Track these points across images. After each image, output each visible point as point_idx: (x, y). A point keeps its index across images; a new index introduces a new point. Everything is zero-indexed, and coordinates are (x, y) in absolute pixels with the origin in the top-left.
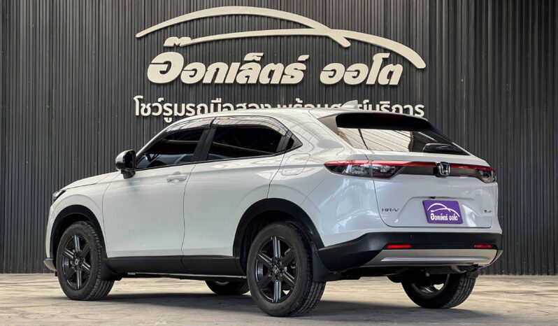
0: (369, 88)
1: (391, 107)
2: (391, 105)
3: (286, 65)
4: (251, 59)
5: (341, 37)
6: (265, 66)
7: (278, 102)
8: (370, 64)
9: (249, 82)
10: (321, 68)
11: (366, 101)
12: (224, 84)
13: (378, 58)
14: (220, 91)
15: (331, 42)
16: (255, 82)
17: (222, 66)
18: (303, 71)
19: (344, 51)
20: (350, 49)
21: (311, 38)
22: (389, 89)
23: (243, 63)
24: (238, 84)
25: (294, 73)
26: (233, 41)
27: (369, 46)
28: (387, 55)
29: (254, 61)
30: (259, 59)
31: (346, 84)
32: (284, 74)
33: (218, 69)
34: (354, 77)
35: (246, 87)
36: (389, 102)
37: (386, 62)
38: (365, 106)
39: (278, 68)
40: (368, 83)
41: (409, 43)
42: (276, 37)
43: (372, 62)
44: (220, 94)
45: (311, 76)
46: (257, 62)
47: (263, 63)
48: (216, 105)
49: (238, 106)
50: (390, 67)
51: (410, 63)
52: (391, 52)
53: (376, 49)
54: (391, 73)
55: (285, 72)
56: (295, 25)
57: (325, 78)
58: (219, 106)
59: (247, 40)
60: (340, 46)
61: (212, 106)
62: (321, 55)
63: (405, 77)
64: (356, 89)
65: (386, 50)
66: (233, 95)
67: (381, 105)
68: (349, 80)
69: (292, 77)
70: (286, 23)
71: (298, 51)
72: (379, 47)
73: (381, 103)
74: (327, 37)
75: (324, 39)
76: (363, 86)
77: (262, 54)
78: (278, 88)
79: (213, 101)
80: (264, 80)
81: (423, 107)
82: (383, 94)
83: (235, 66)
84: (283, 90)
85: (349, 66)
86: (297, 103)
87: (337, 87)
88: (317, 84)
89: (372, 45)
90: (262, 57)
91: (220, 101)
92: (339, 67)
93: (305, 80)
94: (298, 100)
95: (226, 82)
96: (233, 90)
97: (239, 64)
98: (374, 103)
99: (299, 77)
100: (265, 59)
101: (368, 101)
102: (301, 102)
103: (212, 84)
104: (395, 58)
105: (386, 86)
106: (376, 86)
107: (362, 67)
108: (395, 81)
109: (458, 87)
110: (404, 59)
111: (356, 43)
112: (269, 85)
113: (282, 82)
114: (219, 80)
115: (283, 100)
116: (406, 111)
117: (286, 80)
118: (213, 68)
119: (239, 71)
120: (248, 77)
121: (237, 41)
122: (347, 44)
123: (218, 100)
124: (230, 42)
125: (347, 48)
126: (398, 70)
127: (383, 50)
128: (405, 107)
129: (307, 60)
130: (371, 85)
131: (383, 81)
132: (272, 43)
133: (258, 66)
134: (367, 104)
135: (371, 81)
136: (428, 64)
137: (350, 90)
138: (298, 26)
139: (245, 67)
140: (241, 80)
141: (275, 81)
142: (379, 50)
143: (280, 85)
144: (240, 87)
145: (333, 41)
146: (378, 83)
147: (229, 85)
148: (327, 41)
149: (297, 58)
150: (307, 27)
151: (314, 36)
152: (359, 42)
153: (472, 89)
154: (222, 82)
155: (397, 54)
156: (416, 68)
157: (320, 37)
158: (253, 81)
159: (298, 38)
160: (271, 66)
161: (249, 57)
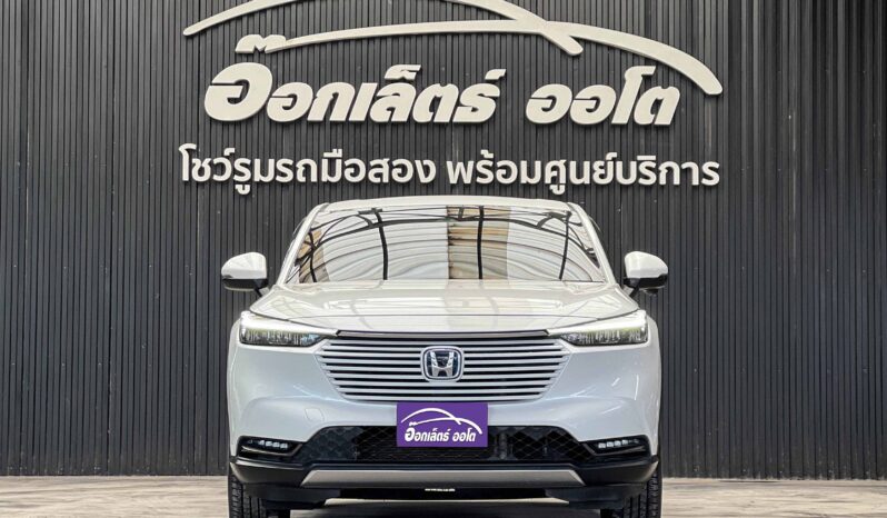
0: (618, 131)
1: (657, 166)
2: (658, 162)
3: (462, 89)
4: (397, 77)
5: (565, 35)
6: (423, 89)
7: (448, 157)
8: (618, 86)
9: (393, 119)
10: (527, 94)
11: (610, 156)
12: (346, 124)
13: (634, 75)
14: (339, 136)
15: (546, 44)
16: (405, 119)
17: (345, 89)
18: (494, 98)
19: (570, 61)
20: (582, 59)
21: (509, 38)
22: (654, 133)
23: (382, 83)
24: (374, 122)
25: (478, 103)
26: (365, 43)
27: (618, 53)
28: (650, 70)
29: (403, 80)
30: (412, 76)
31: (573, 123)
32: (458, 104)
33: (336, 96)
34: (589, 111)
35: (389, 128)
36: (654, 158)
37: (648, 82)
38: (610, 164)
39: (449, 92)
40: (615, 121)
41: (691, 48)
42: (444, 35)
43: (622, 82)
44: (340, 142)
45: (509, 107)
46: (409, 82)
47: (419, 83)
48: (332, 161)
49: (372, 163)
50: (656, 92)
51: (694, 85)
52: (657, 63)
53: (630, 58)
54: (657, 103)
55: (462, 101)
56: (480, 14)
57: (536, 112)
58: (339, 162)
59: (389, 41)
60: (563, 52)
61: (325, 163)
62: (527, 70)
63: (683, 110)
64: (593, 133)
65: (648, 61)
66: (363, 142)
67: (639, 163)
68: (581, 116)
69: (474, 110)
70: (462, 9)
71: (486, 61)
72: (635, 55)
73: (640, 158)
74: (539, 36)
75: (534, 39)
76: (605, 127)
77: (418, 68)
78: (448, 129)
79: (326, 155)
80: (422, 116)
81: (717, 165)
82: (642, 142)
83: (368, 89)
84: (457, 134)
85: (579, 91)
86: (482, 158)
87: (558, 128)
88: (521, 122)
89: (623, 51)
90: (419, 73)
91: (340, 155)
92: (561, 91)
93: (498, 115)
94: (485, 152)
95: (351, 119)
96: (364, 135)
97: (375, 85)
98: (626, 157)
99: (486, 110)
100: (425, 76)
101: (615, 155)
102: (491, 156)
103: (325, 123)
104: (665, 74)
105: (647, 127)
106: (630, 127)
107: (605, 92)
108: (665, 117)
109: (783, 131)
110: (682, 76)
111: (593, 47)
112: (431, 125)
113: (455, 120)
114: (338, 115)
115: (457, 153)
116: (686, 173)
117: (463, 116)
118: (326, 92)
119: (375, 99)
120: (392, 110)
121: (371, 43)
122: (576, 49)
123: (337, 153)
124: (359, 45)
125: (578, 56)
126: (671, 97)
127: (642, 61)
128: (684, 166)
129: (501, 78)
130: (621, 126)
131: (644, 117)
132: (437, 47)
133: (411, 89)
134: (614, 160)
135: (621, 118)
136: (726, 85)
137: (582, 134)
138: (486, 15)
139: (387, 90)
140: (379, 115)
141: (443, 116)
142: (636, 60)
143: (452, 125)
144: (377, 129)
145: (551, 44)
146: (634, 122)
147: (357, 124)
148: (540, 44)
149: (483, 76)
150: (502, 17)
151: (515, 35)
152: (598, 44)
153: (807, 132)
154: (343, 119)
155: (669, 69)
156: (705, 95)
157: (526, 35)
158: (400, 116)
159: (486, 37)
160: (434, 90)
161: (394, 72)
